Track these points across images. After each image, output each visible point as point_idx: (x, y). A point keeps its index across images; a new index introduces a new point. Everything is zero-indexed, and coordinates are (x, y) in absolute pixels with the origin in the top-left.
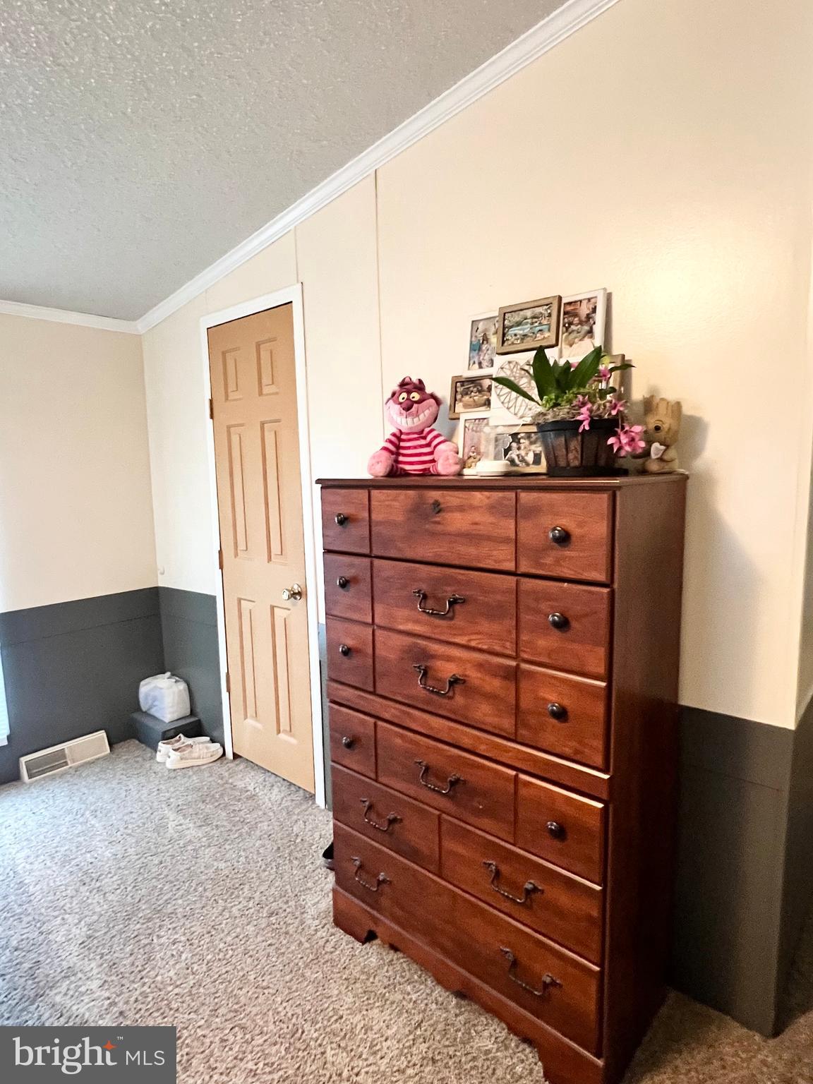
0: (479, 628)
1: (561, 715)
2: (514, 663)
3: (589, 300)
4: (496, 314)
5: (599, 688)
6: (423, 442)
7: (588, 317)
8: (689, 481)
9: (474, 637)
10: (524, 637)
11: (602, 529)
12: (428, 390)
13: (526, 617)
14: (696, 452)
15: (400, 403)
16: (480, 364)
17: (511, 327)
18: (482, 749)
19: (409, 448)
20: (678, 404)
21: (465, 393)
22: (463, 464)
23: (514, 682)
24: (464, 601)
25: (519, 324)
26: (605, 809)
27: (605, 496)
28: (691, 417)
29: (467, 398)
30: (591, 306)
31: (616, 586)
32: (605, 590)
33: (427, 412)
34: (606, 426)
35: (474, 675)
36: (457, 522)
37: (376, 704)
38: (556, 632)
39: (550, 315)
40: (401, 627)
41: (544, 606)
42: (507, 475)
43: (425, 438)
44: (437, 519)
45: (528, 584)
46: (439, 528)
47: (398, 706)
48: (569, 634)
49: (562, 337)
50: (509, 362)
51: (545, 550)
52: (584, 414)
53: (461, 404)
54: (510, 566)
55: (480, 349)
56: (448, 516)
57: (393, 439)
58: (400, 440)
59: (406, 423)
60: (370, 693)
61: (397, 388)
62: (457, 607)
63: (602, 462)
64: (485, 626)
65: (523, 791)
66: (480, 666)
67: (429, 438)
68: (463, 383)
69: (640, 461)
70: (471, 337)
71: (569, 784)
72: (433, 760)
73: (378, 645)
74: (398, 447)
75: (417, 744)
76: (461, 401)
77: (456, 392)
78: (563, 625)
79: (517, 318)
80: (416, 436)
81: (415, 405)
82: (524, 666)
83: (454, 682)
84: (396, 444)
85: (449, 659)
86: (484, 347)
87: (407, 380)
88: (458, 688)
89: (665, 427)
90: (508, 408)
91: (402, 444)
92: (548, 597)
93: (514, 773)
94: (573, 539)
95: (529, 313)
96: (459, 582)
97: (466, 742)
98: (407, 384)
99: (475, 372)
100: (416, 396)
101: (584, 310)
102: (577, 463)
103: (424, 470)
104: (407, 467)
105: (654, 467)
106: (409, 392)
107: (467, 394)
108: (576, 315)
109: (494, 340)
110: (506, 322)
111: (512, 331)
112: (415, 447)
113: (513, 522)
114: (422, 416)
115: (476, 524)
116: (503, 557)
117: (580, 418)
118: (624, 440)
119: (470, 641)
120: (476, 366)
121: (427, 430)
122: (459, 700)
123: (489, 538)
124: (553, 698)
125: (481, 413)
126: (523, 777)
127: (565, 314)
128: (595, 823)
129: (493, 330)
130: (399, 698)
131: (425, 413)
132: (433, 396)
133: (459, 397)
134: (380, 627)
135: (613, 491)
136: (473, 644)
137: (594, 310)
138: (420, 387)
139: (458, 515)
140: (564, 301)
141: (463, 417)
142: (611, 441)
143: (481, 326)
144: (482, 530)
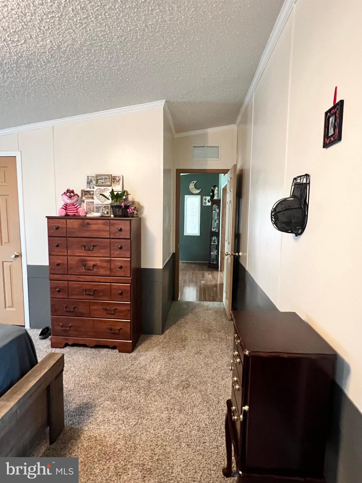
0: (101, 252)
1: (121, 267)
2: (109, 258)
3: (119, 177)
4: (95, 175)
5: (129, 260)
6: (74, 207)
7: (119, 181)
8: (142, 219)
9: (98, 254)
10: (112, 252)
11: (128, 228)
12: (75, 193)
13: (112, 248)
14: (142, 213)
15: (68, 196)
16: (90, 187)
17: (99, 180)
18: (102, 280)
19: (70, 208)
20: (139, 203)
21: (85, 194)
22: (86, 213)
23: (109, 263)
24: (96, 246)
25: (101, 179)
26: (131, 285)
27: (129, 221)
28: (141, 206)
29: (86, 196)
30: (119, 178)
31: (132, 239)
32: (130, 240)
33: (76, 199)
34: (127, 207)
35: (99, 263)
36: (94, 227)
37: (68, 277)
38: (119, 249)
39: (109, 179)
40: (77, 255)
41: (116, 245)
42: (102, 216)
43: (74, 206)
44: (89, 227)
45: (113, 240)
46: (88, 229)
47: (76, 276)
48: (122, 250)
49: (113, 184)
50: (99, 189)
51: (117, 232)
52: (123, 204)
53: (84, 197)
54: (108, 237)
55: (90, 184)
56: (91, 226)
57: (65, 206)
58: (67, 206)
59: (69, 201)
60: (67, 274)
61: (66, 192)
62: (94, 248)
63: (126, 214)
64: (102, 251)
65: (112, 287)
66: (101, 261)
67: (76, 206)
68: (85, 192)
69: (132, 214)
70: (87, 180)
71: (123, 282)
72: (88, 287)
73: (69, 260)
74: (66, 208)
75: (83, 284)
76: (84, 196)
77: (83, 194)
78: (121, 248)
79: (100, 178)
80: (72, 205)
81: (73, 197)
82: (112, 259)
83: (94, 266)
84: (66, 207)
85: (92, 261)
86: (91, 183)
87: (69, 190)
88: (95, 267)
89: (137, 207)
90: (99, 200)
91: (67, 207)
92: (117, 242)
93: (110, 284)
94: (123, 230)
95: (104, 177)
96: (95, 241)
97: (97, 280)
98: (69, 191)
99: (89, 189)
100: (72, 194)
101: (117, 179)
102: (121, 214)
103: (74, 214)
104: (69, 214)
105: (135, 216)
106: (70, 193)
107: (86, 195)
108: (116, 179)
109: (94, 182)
110: (98, 178)
111: (99, 181)
112: (72, 208)
113: (109, 227)
114: (74, 200)
115: (99, 227)
116: (107, 235)
117: (122, 205)
118: (131, 210)
119: (98, 255)
120: (89, 188)
121: (75, 203)
122: (95, 270)
123: (103, 231)
124: (119, 264)
125: (91, 200)
126: (112, 284)
127: (113, 179)
128: (129, 288)
129: (93, 179)
130: (76, 274)
131: (75, 199)
132: (76, 195)
133: (83, 195)
134: (69, 256)
135: (131, 220)
136: (99, 256)
137: (120, 179)
138: (73, 192)
139: (94, 226)
140: (113, 176)
141: (85, 201)
142: (128, 210)
143: (90, 178)
144: (101, 229)
